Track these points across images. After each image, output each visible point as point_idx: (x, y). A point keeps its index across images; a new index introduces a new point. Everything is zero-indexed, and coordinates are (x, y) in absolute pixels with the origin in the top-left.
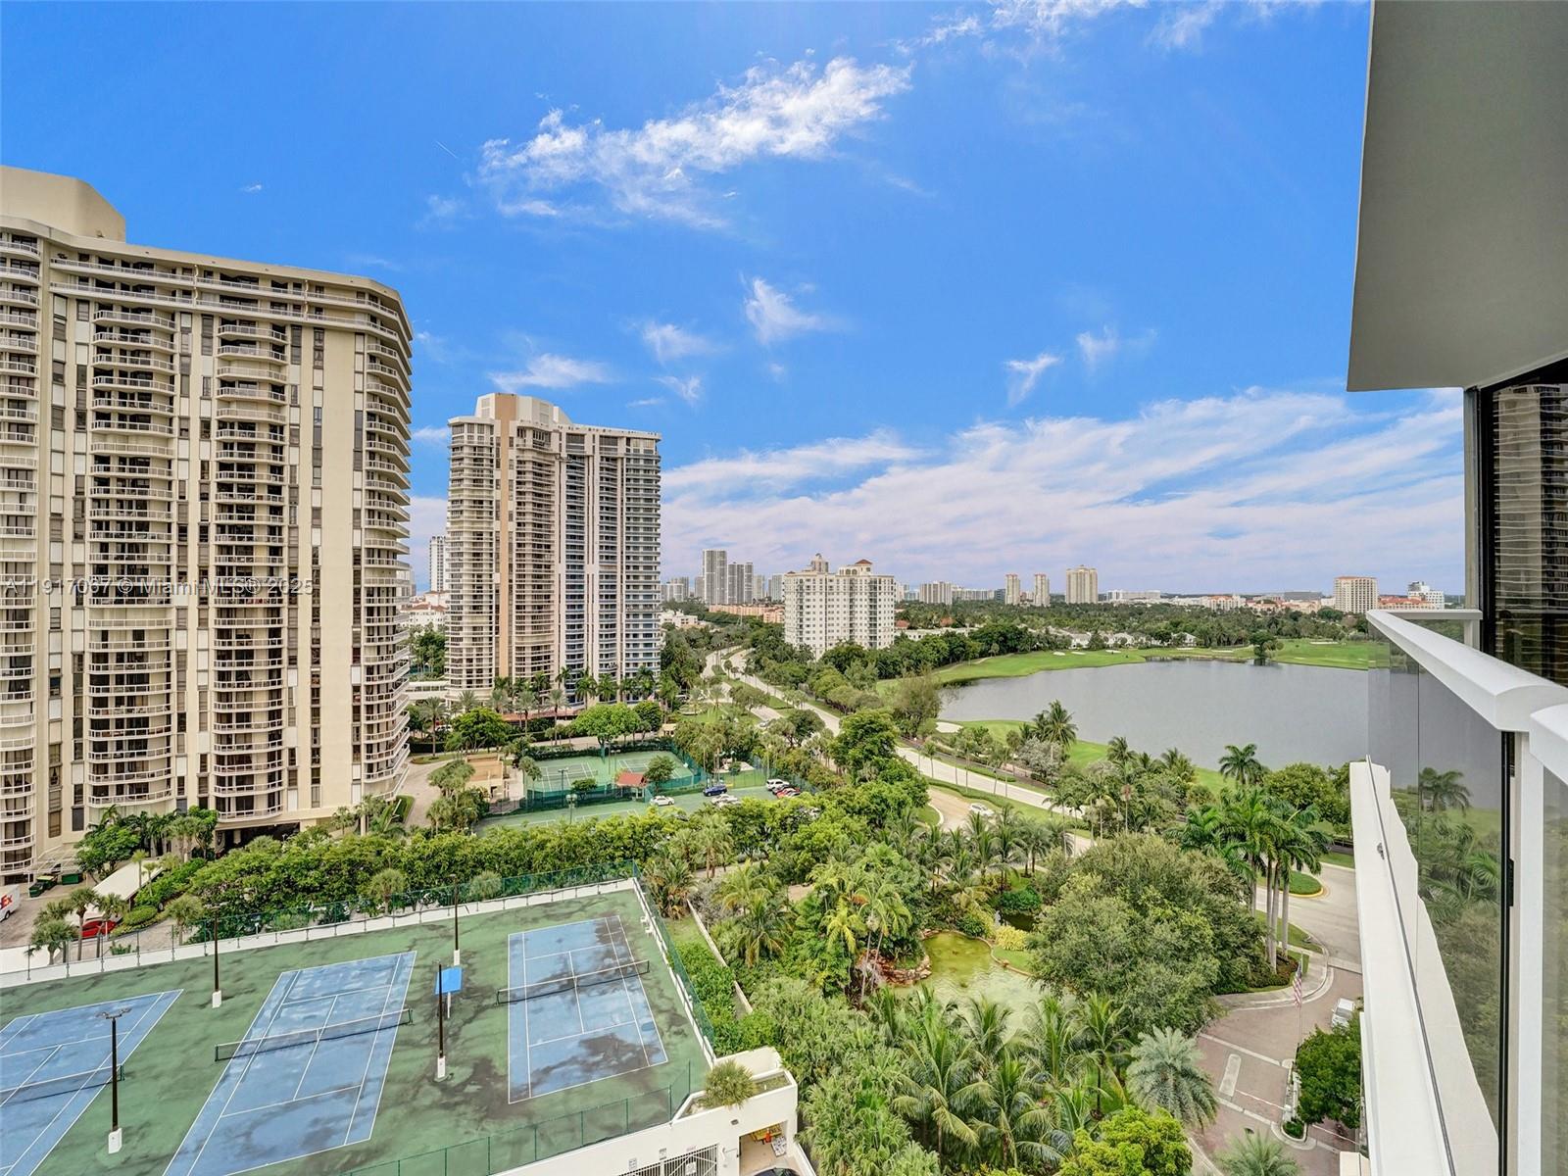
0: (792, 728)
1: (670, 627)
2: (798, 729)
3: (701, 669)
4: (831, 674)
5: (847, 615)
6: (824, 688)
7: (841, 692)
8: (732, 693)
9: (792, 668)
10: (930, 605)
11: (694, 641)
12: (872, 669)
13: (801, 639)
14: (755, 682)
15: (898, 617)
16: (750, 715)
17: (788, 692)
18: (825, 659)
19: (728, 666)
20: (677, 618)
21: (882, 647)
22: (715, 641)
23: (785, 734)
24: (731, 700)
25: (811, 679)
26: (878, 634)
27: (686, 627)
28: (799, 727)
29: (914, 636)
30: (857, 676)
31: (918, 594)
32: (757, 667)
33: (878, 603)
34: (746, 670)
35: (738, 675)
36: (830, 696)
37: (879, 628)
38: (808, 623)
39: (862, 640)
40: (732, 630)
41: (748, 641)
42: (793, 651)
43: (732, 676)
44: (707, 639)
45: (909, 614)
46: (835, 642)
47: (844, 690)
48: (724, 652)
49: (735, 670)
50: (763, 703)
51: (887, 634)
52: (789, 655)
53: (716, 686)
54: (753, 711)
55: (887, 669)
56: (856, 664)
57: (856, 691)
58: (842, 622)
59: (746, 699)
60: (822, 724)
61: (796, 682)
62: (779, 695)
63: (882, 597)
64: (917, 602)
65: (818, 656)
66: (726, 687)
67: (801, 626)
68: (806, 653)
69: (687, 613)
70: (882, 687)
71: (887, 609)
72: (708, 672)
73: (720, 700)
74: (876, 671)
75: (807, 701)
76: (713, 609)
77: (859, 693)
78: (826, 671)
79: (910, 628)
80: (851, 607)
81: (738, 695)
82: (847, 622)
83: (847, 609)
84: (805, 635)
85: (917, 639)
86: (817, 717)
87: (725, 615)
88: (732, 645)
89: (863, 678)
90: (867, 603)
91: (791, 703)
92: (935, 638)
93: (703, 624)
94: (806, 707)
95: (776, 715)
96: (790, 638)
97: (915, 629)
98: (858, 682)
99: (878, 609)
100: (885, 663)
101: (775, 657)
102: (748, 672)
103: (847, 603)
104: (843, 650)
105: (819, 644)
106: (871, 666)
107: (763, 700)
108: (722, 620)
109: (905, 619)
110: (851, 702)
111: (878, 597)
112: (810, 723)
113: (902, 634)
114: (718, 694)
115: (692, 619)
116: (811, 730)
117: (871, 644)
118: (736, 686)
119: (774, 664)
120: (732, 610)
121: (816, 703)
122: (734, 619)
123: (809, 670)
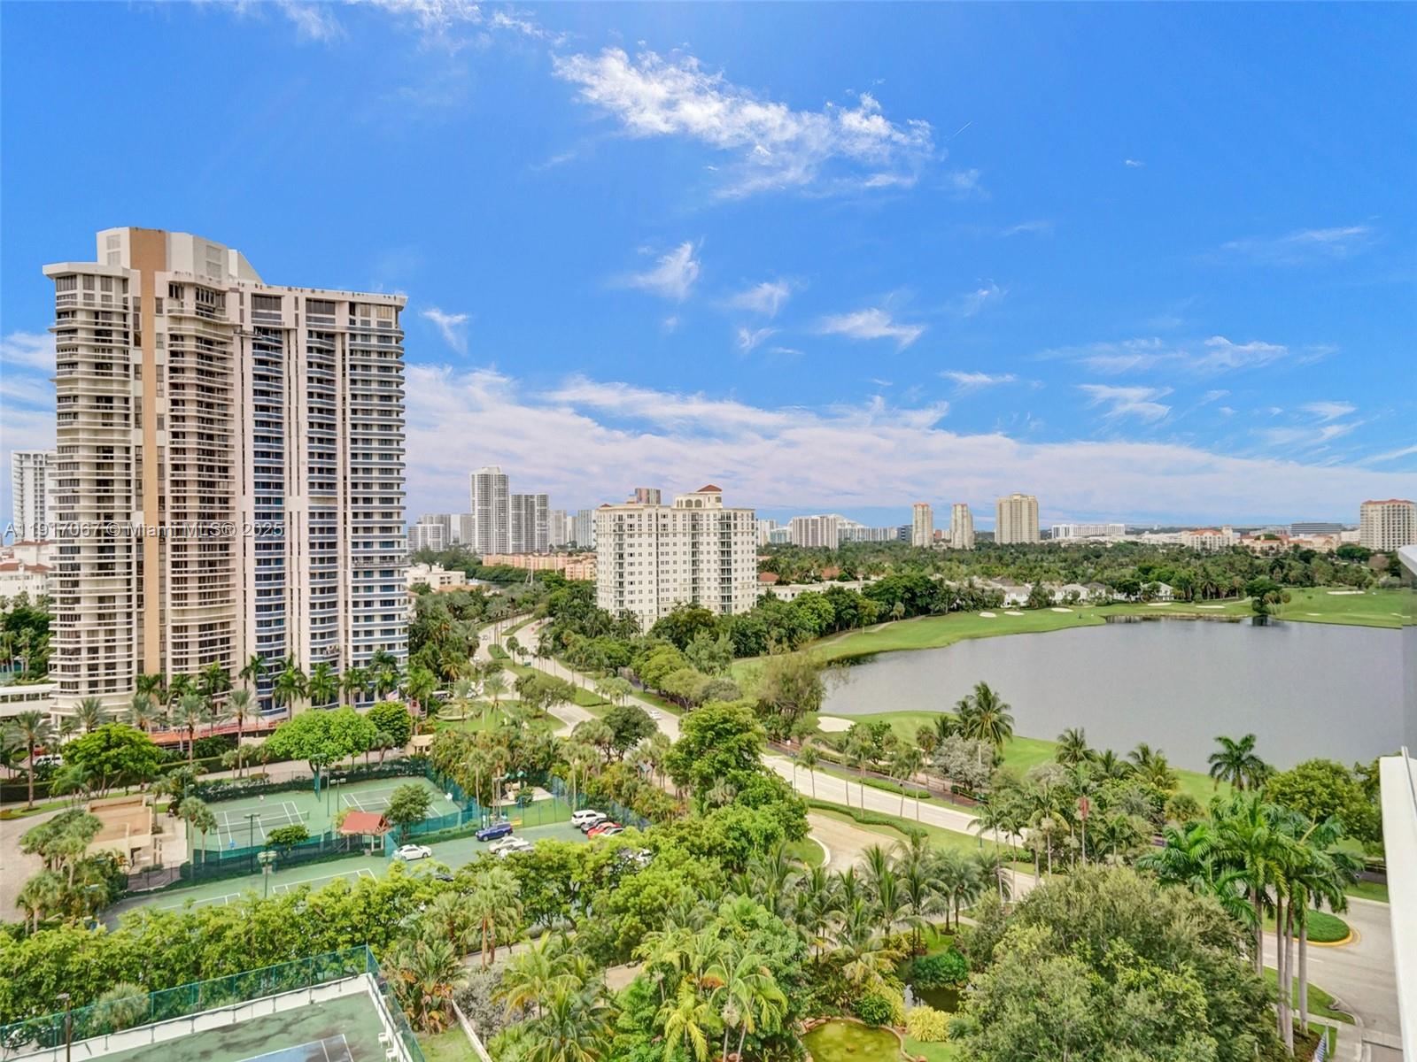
0: (610, 734)
1: (423, 589)
2: (618, 736)
3: (471, 650)
4: (666, 653)
5: (689, 567)
6: (656, 673)
7: (681, 679)
8: (518, 686)
9: (610, 644)
10: (808, 549)
11: (461, 609)
12: (725, 643)
13: (621, 602)
14: (554, 669)
15: (763, 567)
16: (547, 717)
17: (603, 681)
18: (658, 630)
19: (513, 645)
20: (433, 576)
21: (739, 611)
22: (493, 609)
23: (598, 743)
24: (517, 696)
25: (637, 661)
26: (734, 593)
27: (448, 589)
28: (620, 731)
29: (785, 594)
30: (704, 654)
31: (789, 532)
32: (556, 646)
33: (733, 548)
34: (540, 650)
35: (528, 659)
36: (665, 684)
37: (734, 584)
38: (631, 578)
39: (710, 601)
40: (518, 591)
41: (542, 607)
42: (610, 621)
43: (518, 660)
44: (479, 606)
45: (776, 562)
46: (671, 605)
47: (686, 677)
48: (507, 624)
49: (523, 652)
50: (565, 699)
51: (746, 592)
52: (604, 626)
53: (494, 676)
54: (551, 710)
55: (747, 643)
56: (702, 636)
57: (703, 675)
58: (681, 576)
59: (538, 693)
60: (653, 727)
61: (615, 665)
62: (590, 686)
63: (739, 538)
64: (789, 546)
65: (647, 627)
66: (509, 677)
67: (621, 584)
68: (628, 622)
69: (448, 568)
70: (740, 669)
71: (746, 556)
72: (482, 656)
73: (502, 697)
74: (731, 646)
75: (630, 693)
76: (489, 561)
77: (706, 679)
78: (658, 648)
79: (779, 583)
80: (694, 554)
81: (528, 688)
82: (689, 576)
83: (689, 558)
84: (627, 597)
85: (789, 599)
86: (647, 717)
87: (507, 570)
88: (518, 614)
89: (712, 657)
90: (717, 548)
91: (607, 697)
92: (814, 597)
93: (474, 583)
94: (630, 701)
95: (586, 715)
96: (606, 601)
97: (788, 584)
98: (705, 663)
99: (733, 557)
100: (744, 635)
101: (583, 630)
102: (543, 653)
103: (689, 549)
104: (683, 618)
105: (648, 610)
106: (723, 639)
107: (566, 694)
108: (503, 577)
109: (772, 569)
110: (696, 691)
111: (733, 539)
112: (636, 725)
113: (768, 593)
114: (498, 687)
115: (457, 577)
116: (638, 735)
117: (724, 607)
118: (526, 674)
119: (582, 640)
120: (519, 562)
121: (645, 695)
122: (519, 576)
123: (634, 648)
